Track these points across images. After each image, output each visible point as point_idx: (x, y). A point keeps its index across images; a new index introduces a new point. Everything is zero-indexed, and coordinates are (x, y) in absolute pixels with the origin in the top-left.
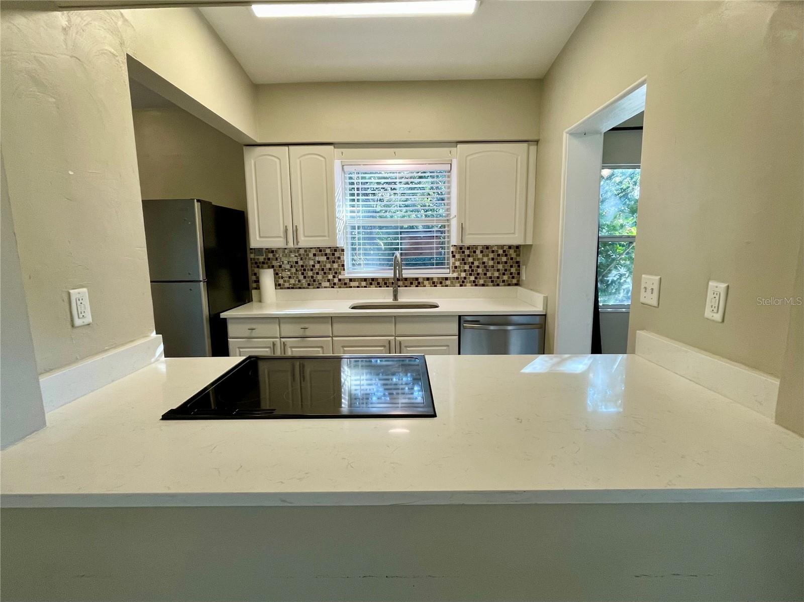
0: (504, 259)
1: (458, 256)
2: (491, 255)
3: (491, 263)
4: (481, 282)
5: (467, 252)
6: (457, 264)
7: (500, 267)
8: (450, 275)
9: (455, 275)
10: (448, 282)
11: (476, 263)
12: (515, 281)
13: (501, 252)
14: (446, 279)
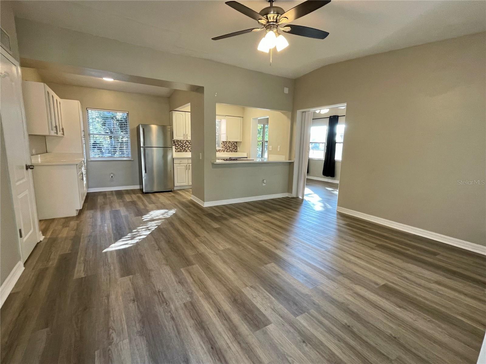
0: (233, 145)
1: (223, 144)
2: (231, 144)
3: (231, 146)
4: (228, 151)
5: (225, 143)
6: (223, 146)
7: (233, 147)
8: (221, 149)
9: (222, 149)
10: (220, 151)
11: (227, 146)
12: (236, 151)
13: (233, 143)
14: (220, 150)
